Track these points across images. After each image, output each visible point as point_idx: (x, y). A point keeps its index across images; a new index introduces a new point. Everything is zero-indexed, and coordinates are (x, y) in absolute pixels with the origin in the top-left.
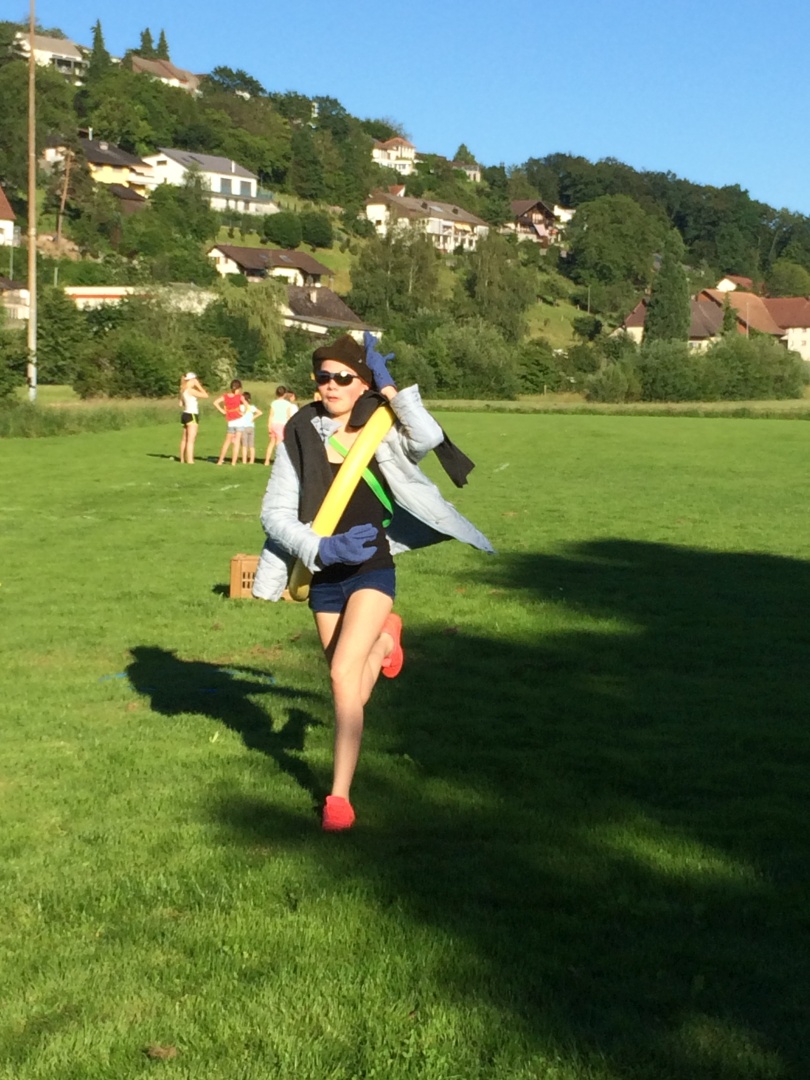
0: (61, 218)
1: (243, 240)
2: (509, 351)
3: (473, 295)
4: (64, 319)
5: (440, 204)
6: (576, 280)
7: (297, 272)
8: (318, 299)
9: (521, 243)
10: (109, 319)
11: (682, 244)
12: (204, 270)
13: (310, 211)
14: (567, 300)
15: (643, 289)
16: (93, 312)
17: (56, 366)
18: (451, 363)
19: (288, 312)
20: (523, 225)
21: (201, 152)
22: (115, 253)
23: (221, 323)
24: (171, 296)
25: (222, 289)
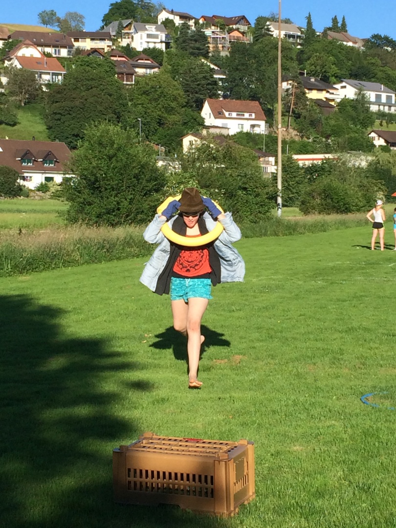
0: (290, 118)
1: (387, 127)
4: (293, 172)
10: (316, 171)
12: (366, 143)
16: (307, 168)
17: (288, 197)
21: (364, 80)
22: (318, 136)
23: (376, 173)
24: (351, 159)
25: (377, 154)
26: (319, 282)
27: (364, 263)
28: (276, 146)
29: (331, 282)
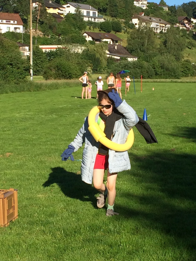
0: (37, 24)
1: (94, 30)
2: (178, 64)
3: (166, 46)
4: (39, 55)
5: (155, 18)
7: (111, 40)
8: (117, 48)
9: (181, 30)
10: (53, 55)
12: (82, 39)
13: (114, 21)
16: (47, 53)
17: (37, 70)
18: (159, 68)
19: (108, 52)
20: (181, 24)
21: (80, 3)
22: (54, 35)
23: (87, 56)
24: (73, 48)
25: (87, 45)
26: (54, 116)
27: (79, 106)
28: (29, 40)
29: (60, 116)
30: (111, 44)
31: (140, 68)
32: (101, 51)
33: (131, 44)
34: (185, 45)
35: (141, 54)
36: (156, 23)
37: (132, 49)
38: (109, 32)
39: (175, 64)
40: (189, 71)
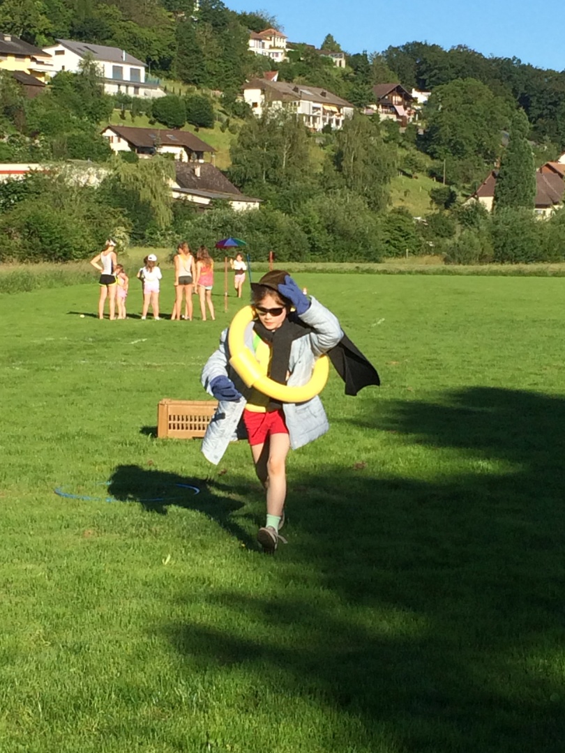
1: (133, 121)
2: (375, 219)
3: (340, 169)
5: (310, 88)
6: (432, 155)
7: (183, 149)
8: (201, 174)
9: (383, 122)
10: (15, 192)
11: (527, 122)
12: (99, 147)
13: (193, 94)
14: (425, 173)
15: (493, 163)
18: (323, 230)
19: (176, 186)
20: (384, 106)
21: (95, 43)
22: (19, 133)
23: (114, 196)
24: (73, 172)
25: (116, 165)
26: (18, 369)
27: (91, 339)
29: (36, 368)
30: (183, 161)
31: (268, 230)
32: (154, 181)
33: (242, 160)
34: (394, 166)
35: (271, 190)
36: (311, 103)
37: (245, 176)
38: (178, 127)
39: (367, 220)
40: (406, 240)
